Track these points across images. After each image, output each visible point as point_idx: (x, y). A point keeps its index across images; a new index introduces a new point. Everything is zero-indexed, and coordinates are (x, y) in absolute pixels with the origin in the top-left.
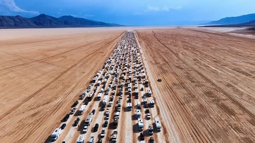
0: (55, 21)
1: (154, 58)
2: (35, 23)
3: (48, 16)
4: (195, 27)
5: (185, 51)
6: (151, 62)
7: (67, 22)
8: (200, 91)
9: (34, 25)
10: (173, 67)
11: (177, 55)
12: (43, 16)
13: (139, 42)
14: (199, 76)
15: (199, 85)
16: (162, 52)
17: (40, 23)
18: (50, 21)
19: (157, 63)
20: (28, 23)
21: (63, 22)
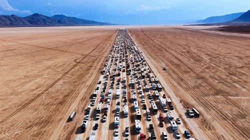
0: (49, 20)
3: (41, 15)
10: (149, 44)
14: (158, 46)
16: (145, 39)
17: (34, 22)
18: (44, 20)
20: (23, 22)
21: (57, 21)
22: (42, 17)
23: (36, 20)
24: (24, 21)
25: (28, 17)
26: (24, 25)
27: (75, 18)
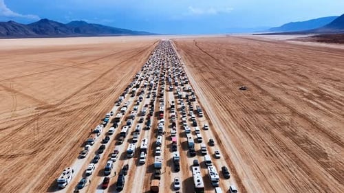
0: (63, 29)
1: (193, 63)
2: (35, 31)
3: (52, 21)
4: (249, 35)
5: (227, 57)
6: (190, 66)
7: (78, 29)
8: (230, 81)
9: (33, 33)
10: (211, 69)
11: (218, 60)
12: (45, 21)
13: (177, 51)
14: (234, 74)
15: (231, 78)
16: (203, 59)
17: (41, 31)
18: (56, 28)
19: (195, 66)
20: (25, 31)
21: (73, 30)
22: (52, 24)
23: (43, 28)
24: (27, 30)
25: (33, 24)
26: (27, 35)
27: (100, 26)
